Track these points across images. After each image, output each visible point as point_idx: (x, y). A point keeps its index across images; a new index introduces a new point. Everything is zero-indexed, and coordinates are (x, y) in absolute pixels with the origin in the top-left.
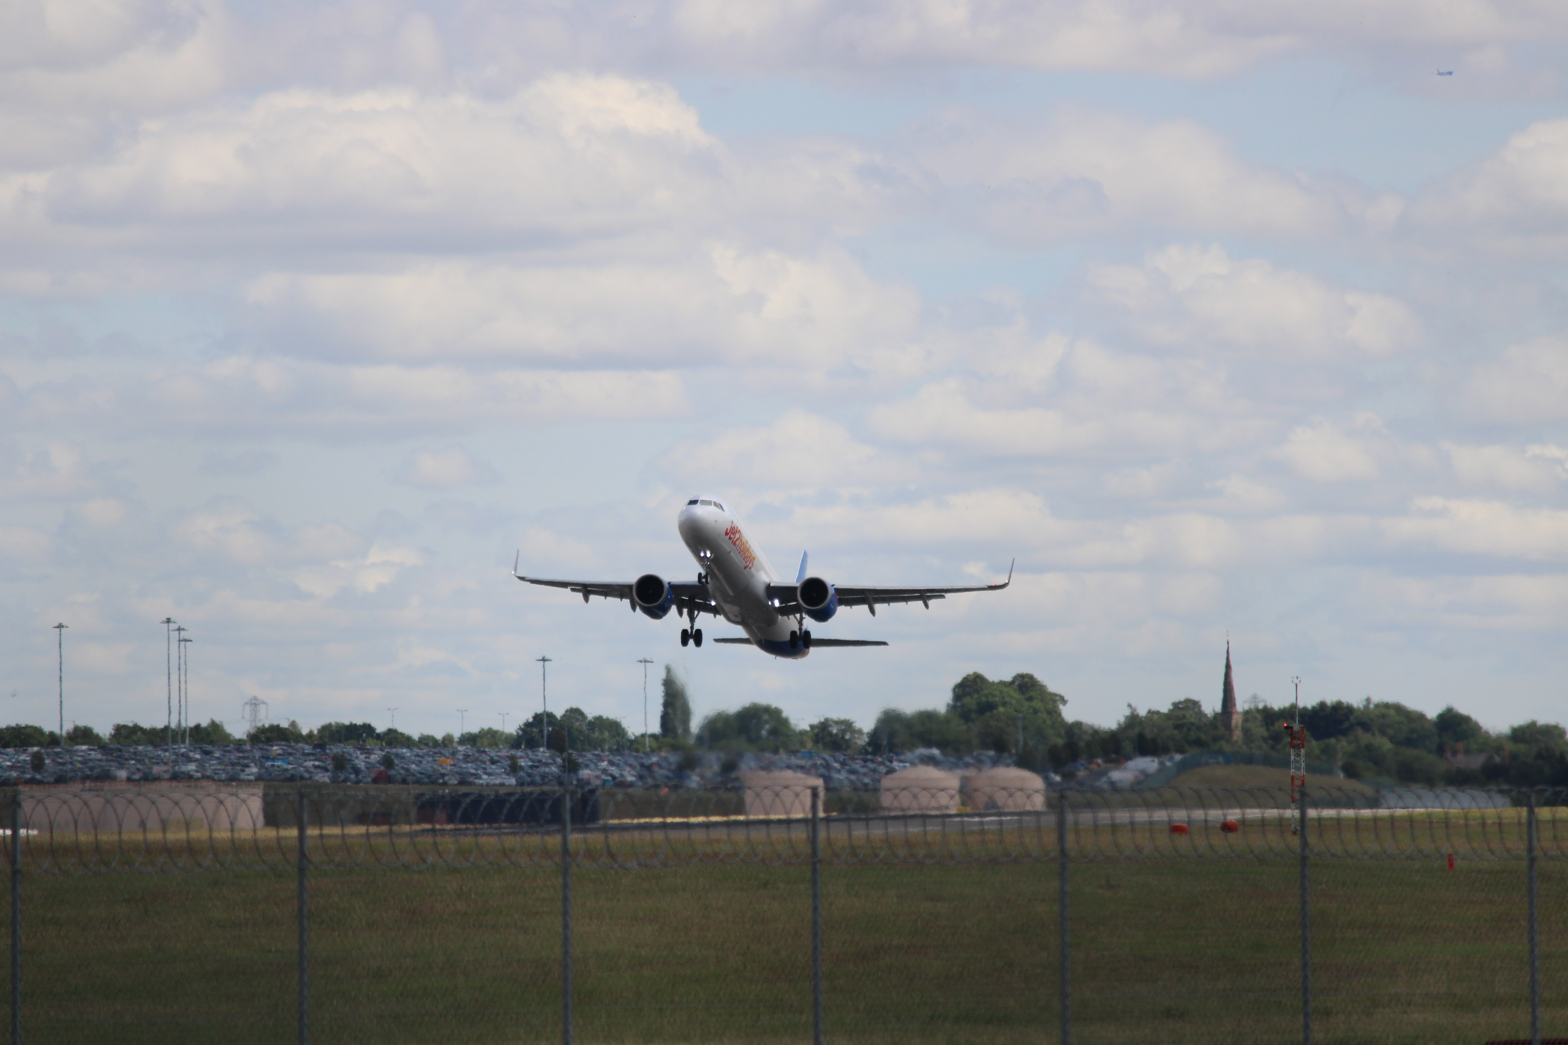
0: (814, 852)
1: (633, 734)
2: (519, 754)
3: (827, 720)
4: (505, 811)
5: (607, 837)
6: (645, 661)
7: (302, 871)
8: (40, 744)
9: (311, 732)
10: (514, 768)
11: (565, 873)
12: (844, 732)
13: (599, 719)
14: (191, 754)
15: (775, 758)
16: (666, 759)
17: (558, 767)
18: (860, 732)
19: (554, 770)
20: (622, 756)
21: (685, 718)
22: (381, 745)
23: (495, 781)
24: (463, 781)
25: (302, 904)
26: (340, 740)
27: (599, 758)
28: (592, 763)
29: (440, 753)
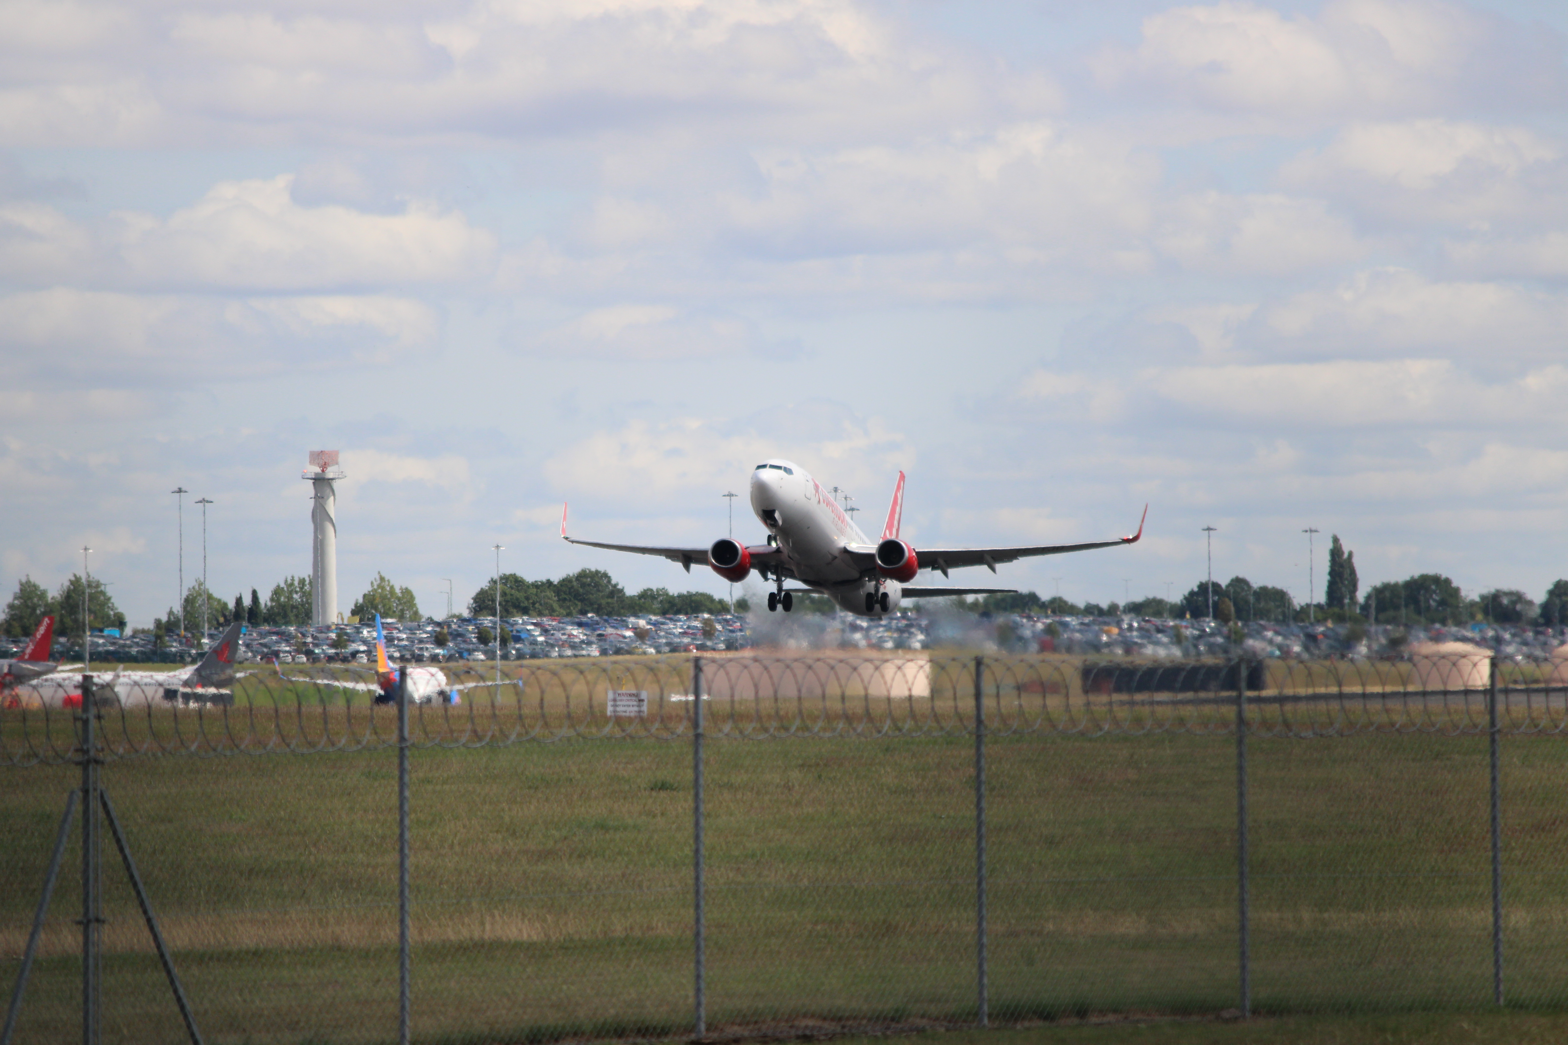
0: (1493, 723)
1: (1299, 604)
2: (1184, 624)
3: (1498, 591)
4: (1180, 681)
5: (1282, 708)
6: (1311, 531)
7: (979, 739)
8: (710, 612)
9: (976, 601)
10: (1178, 638)
11: (1240, 742)
12: (1514, 603)
13: (1264, 589)
15: (1445, 629)
16: (1332, 629)
17: (1224, 637)
18: (1530, 603)
19: (1220, 640)
20: (1288, 625)
21: (1351, 588)
22: (1046, 613)
23: (1162, 652)
24: (1128, 651)
25: (979, 770)
26: (1005, 609)
27: (1265, 628)
28: (1258, 633)
29: (1105, 622)
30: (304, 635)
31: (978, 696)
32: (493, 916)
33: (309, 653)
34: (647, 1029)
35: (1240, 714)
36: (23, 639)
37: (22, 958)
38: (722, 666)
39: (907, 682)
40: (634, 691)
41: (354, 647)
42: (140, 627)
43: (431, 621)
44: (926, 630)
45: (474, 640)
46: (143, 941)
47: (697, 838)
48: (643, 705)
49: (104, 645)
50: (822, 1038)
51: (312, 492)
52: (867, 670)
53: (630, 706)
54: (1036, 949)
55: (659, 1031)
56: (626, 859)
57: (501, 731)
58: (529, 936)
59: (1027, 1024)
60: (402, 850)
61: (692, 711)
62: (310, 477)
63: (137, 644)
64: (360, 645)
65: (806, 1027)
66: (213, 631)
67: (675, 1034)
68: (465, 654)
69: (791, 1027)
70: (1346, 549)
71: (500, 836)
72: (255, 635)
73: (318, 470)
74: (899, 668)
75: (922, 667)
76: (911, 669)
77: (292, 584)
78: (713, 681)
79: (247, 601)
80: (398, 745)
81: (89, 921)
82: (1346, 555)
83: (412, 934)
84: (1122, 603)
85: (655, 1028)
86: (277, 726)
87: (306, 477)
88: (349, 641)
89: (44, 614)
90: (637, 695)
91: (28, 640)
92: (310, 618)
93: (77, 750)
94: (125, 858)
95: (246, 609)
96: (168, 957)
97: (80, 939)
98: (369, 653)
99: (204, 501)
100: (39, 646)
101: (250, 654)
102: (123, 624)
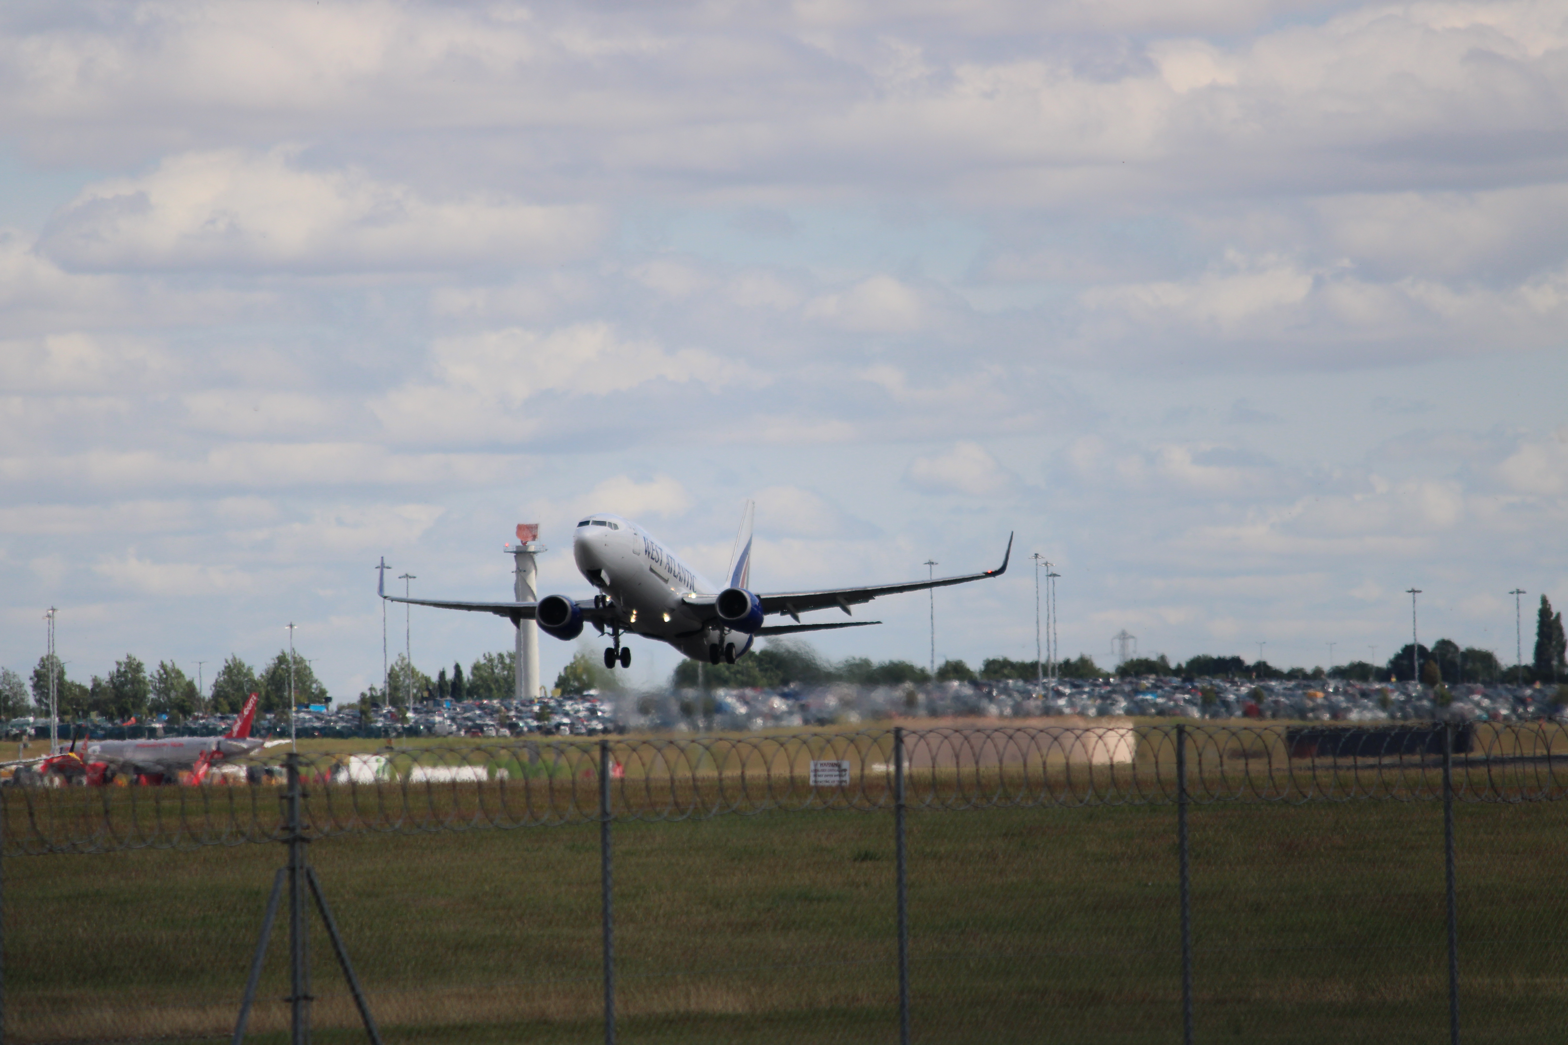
1: (1505, 665)
2: (1389, 687)
4: (1385, 745)
5: (1489, 771)
6: (1519, 592)
7: (1182, 807)
8: (912, 682)
9: (1179, 666)
10: (1384, 704)
11: (1447, 808)
13: (1471, 651)
14: (1061, 688)
16: (1540, 691)
17: (1430, 700)
19: (1426, 703)
20: (1496, 688)
21: (1559, 649)
22: (1251, 677)
23: (1368, 715)
24: (1335, 715)
25: (1183, 838)
26: (1208, 673)
27: (1472, 692)
28: (1466, 696)
29: (1310, 687)
30: (508, 709)
31: (1180, 762)
32: (698, 989)
33: (513, 727)
35: (1446, 777)
36: (230, 715)
37: (232, 1034)
38: (922, 737)
39: (1108, 751)
40: (835, 761)
41: (557, 719)
42: (345, 702)
44: (1128, 696)
45: (678, 712)
46: (353, 1017)
47: (900, 909)
48: (845, 775)
49: (310, 720)
51: (513, 565)
52: (1068, 739)
53: (832, 776)
54: (1243, 1018)
56: (830, 930)
57: (703, 803)
58: (734, 1008)
60: (605, 924)
61: (893, 784)
62: (512, 550)
63: (342, 718)
64: (562, 718)
66: (418, 706)
70: (1555, 610)
71: (703, 909)
72: (458, 710)
73: (521, 543)
74: (1100, 737)
75: (1122, 736)
76: (1112, 738)
77: (491, 660)
78: (913, 752)
79: (450, 675)
80: (600, 820)
81: (298, 999)
82: (1554, 616)
83: (618, 1008)
84: (1327, 667)
86: (481, 801)
87: (507, 550)
88: (552, 713)
89: (251, 691)
90: (839, 765)
91: (235, 716)
92: (513, 692)
93: (283, 829)
94: (332, 936)
95: (449, 684)
96: (376, 1033)
97: (289, 1016)
98: (572, 726)
99: (407, 576)
100: (246, 721)
101: (454, 727)
102: (328, 700)
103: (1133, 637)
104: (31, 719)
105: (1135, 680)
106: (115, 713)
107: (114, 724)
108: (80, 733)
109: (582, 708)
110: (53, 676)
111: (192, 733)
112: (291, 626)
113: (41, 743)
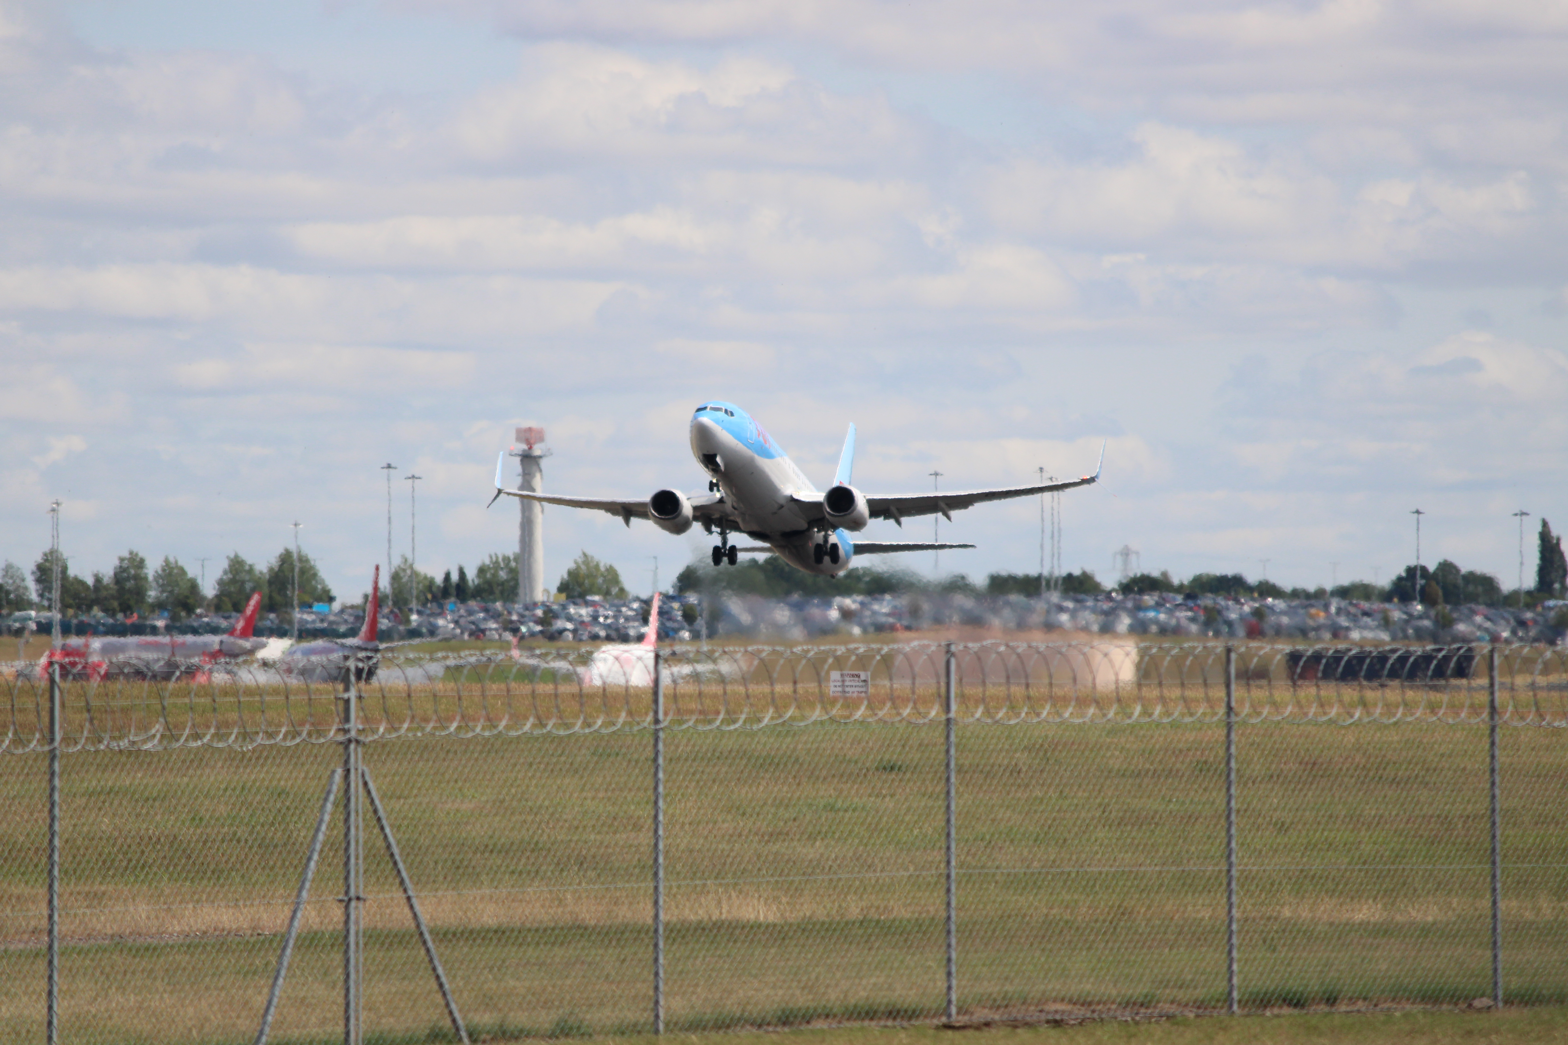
1: (1507, 589)
2: (1392, 607)
6: (1522, 514)
9: (1182, 582)
10: (1386, 623)
13: (1473, 574)
14: (1064, 603)
17: (1432, 620)
19: (1426, 623)
20: (1497, 610)
21: (1560, 573)
22: (1253, 596)
23: (1368, 638)
24: (1336, 636)
26: (1212, 591)
27: (1474, 612)
28: (1469, 619)
29: (1312, 606)
30: (511, 613)
32: (730, 897)
33: (515, 631)
34: (898, 1012)
36: (233, 614)
39: (1113, 670)
41: (560, 624)
42: (348, 603)
43: (637, 599)
44: (1131, 612)
45: (679, 618)
49: (313, 622)
50: (1072, 1022)
51: (519, 468)
55: (910, 1013)
58: (765, 917)
59: (1276, 1011)
60: (656, 831)
62: (517, 453)
63: (344, 619)
64: (565, 623)
65: (1056, 1012)
66: (422, 607)
67: (926, 1017)
68: (671, 633)
69: (1041, 1011)
70: (1554, 534)
72: (462, 612)
73: (525, 447)
74: (1105, 654)
76: (1116, 655)
77: (497, 562)
79: (455, 577)
81: (350, 900)
82: (1555, 540)
83: (664, 914)
84: (1329, 586)
85: (906, 1011)
87: (513, 453)
88: (554, 617)
89: (253, 590)
91: (237, 614)
92: (516, 594)
95: (454, 585)
97: (341, 917)
98: (575, 631)
99: (413, 477)
100: (249, 621)
101: (458, 631)
102: (331, 599)
103: (1137, 553)
104: (33, 613)
105: (1137, 597)
106: (118, 609)
107: (116, 620)
108: (82, 630)
109: (584, 612)
110: (57, 570)
111: (195, 631)
112: (296, 525)
113: (43, 638)
